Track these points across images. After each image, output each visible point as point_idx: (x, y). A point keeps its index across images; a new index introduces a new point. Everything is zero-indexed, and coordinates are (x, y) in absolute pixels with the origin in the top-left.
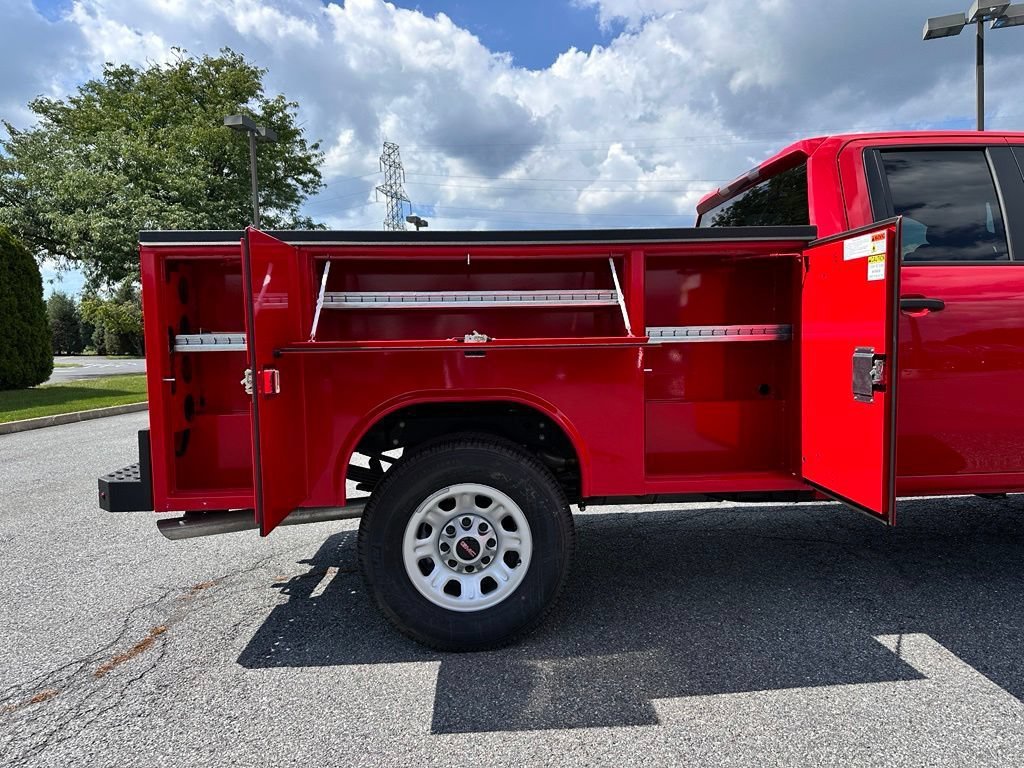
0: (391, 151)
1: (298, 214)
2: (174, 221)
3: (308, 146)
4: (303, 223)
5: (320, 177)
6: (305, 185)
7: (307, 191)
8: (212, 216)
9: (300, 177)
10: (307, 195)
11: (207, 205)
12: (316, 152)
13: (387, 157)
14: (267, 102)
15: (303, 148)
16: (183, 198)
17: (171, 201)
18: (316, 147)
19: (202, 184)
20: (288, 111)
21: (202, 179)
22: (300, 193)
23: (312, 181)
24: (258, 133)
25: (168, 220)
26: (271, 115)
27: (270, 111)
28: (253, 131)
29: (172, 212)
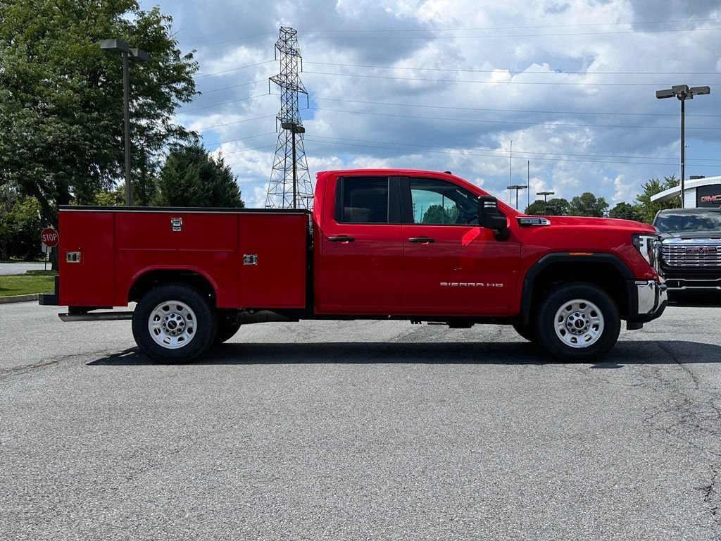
0: (288, 36)
1: (169, 122)
2: (50, 133)
3: (181, 56)
4: (176, 131)
5: (193, 85)
6: (178, 92)
7: (180, 99)
8: (85, 127)
9: (174, 85)
10: (180, 103)
11: (81, 116)
12: (190, 62)
13: (283, 43)
14: (142, 14)
15: (177, 58)
16: (59, 109)
17: (49, 113)
18: (190, 56)
19: (77, 97)
20: (163, 23)
21: (77, 92)
22: (174, 99)
23: (185, 89)
24: (131, 54)
25: (45, 132)
26: (145, 27)
27: (146, 24)
28: (126, 53)
29: (49, 124)
